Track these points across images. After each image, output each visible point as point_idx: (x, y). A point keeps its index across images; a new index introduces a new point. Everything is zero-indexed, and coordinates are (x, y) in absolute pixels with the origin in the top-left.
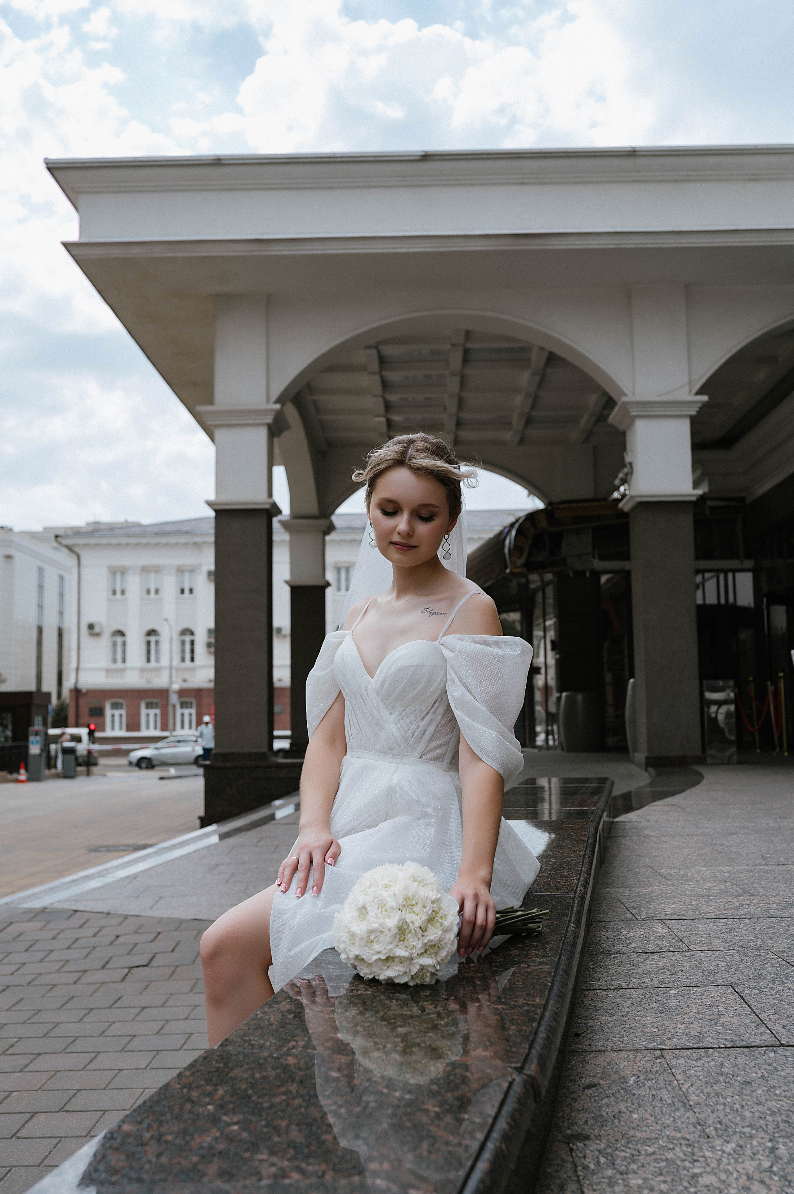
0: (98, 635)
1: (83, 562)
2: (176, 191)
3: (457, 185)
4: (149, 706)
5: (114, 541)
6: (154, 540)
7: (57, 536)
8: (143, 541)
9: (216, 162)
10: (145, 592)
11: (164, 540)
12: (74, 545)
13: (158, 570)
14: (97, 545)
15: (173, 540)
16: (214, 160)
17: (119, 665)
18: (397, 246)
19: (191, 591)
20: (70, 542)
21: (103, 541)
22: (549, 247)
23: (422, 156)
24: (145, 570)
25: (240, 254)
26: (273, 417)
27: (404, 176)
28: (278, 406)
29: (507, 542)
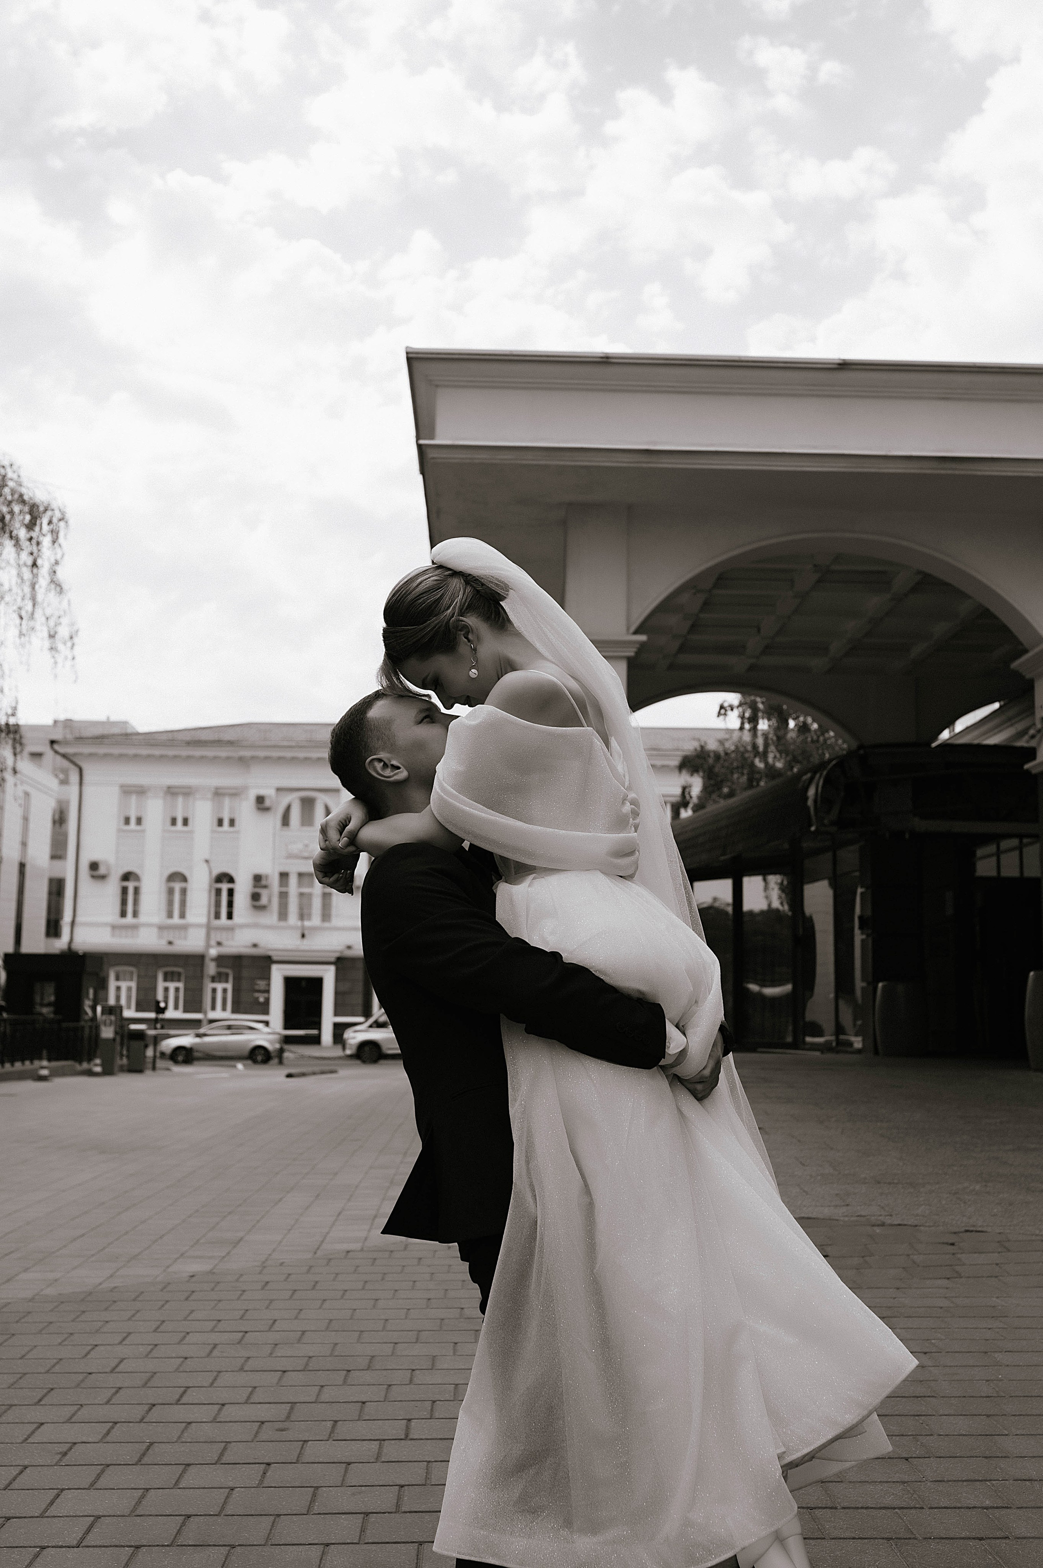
0: (103, 877)
1: (87, 778)
3: (874, 397)
4: (168, 977)
5: (132, 751)
6: (185, 752)
7: (52, 742)
8: (171, 752)
9: (604, 360)
10: (169, 821)
11: (198, 752)
12: (75, 754)
13: (187, 792)
14: (106, 756)
15: (210, 752)
16: (602, 358)
17: (129, 919)
18: (803, 464)
19: (232, 822)
20: (69, 750)
21: (116, 751)
22: (979, 473)
23: (839, 364)
24: (171, 792)
25: (625, 465)
26: (635, 650)
27: (814, 385)
28: (643, 638)
29: (811, 792)
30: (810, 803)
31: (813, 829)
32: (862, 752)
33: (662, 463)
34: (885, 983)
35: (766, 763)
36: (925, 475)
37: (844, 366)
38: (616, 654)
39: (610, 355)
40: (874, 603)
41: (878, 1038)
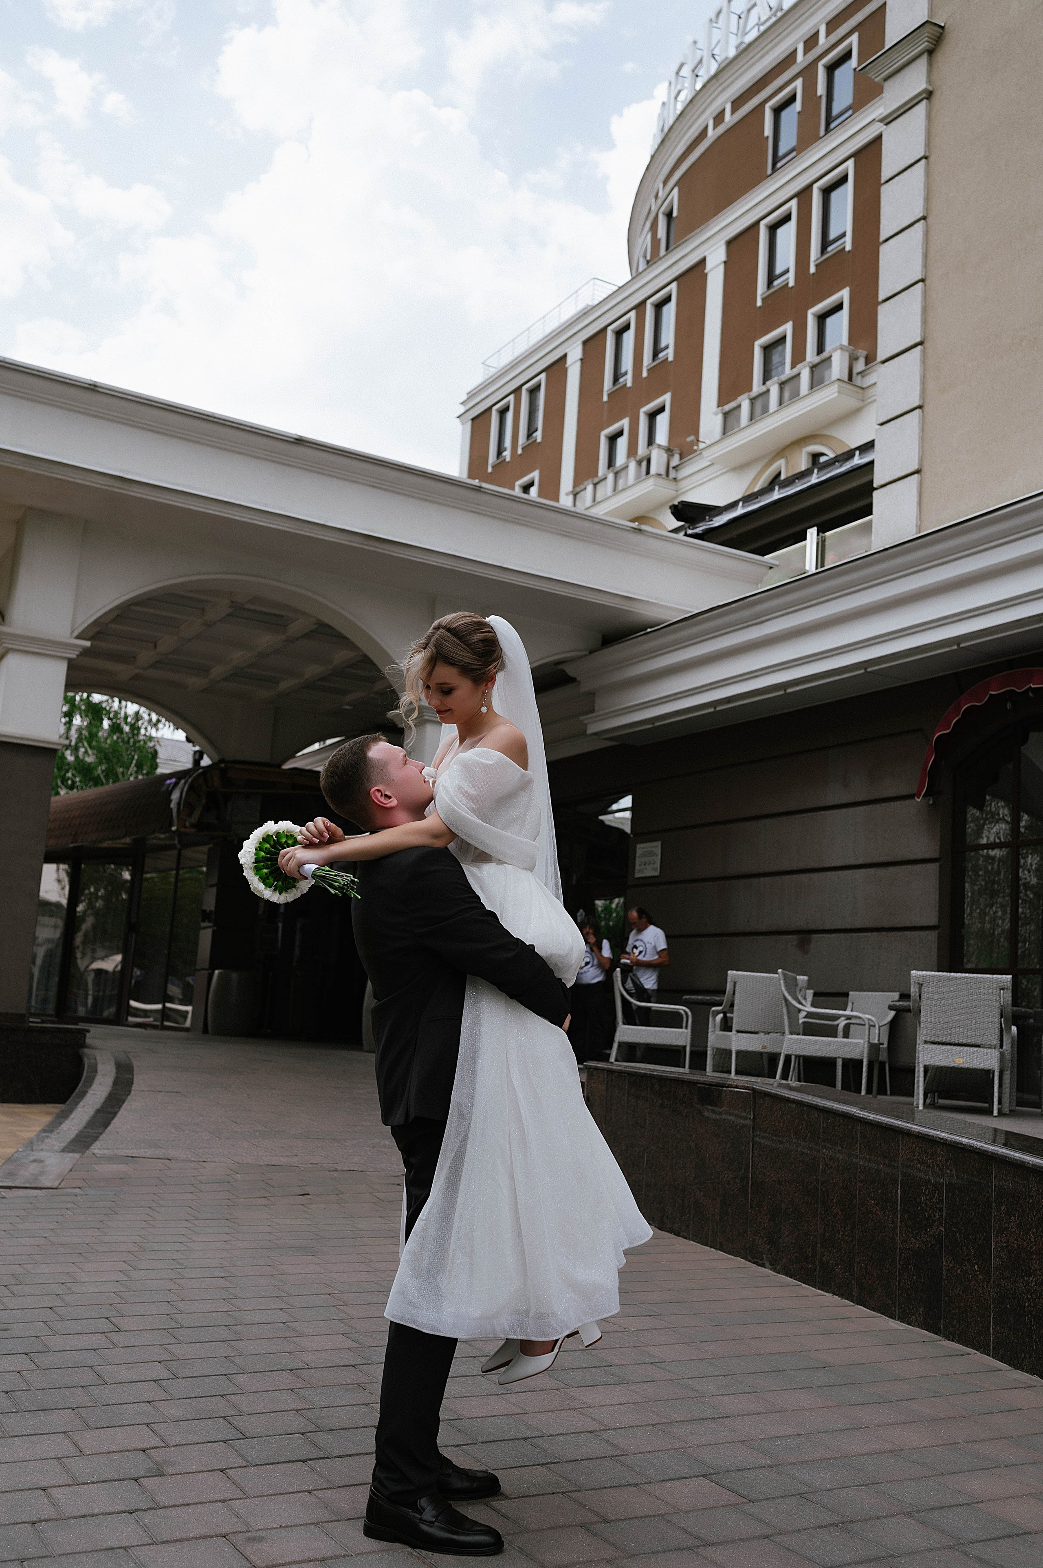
2: (36, 401)
23: (296, 439)
25: (99, 486)
26: (77, 653)
27: (271, 452)
28: (87, 644)
29: (175, 796)
30: (173, 805)
31: (174, 828)
32: (223, 765)
33: (133, 491)
34: (220, 971)
35: (77, 757)
36: (352, 547)
37: (300, 441)
38: (59, 654)
39: (97, 384)
40: (265, 640)
41: (209, 1019)
